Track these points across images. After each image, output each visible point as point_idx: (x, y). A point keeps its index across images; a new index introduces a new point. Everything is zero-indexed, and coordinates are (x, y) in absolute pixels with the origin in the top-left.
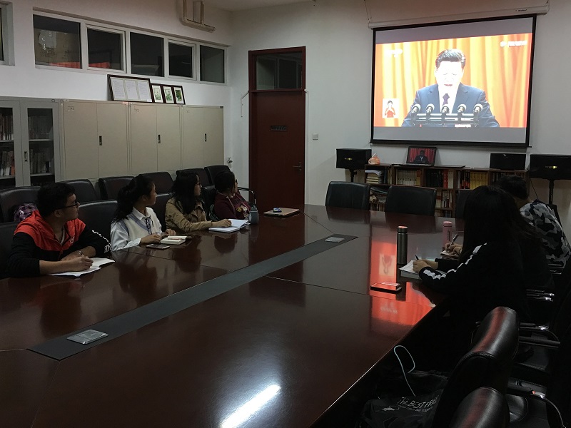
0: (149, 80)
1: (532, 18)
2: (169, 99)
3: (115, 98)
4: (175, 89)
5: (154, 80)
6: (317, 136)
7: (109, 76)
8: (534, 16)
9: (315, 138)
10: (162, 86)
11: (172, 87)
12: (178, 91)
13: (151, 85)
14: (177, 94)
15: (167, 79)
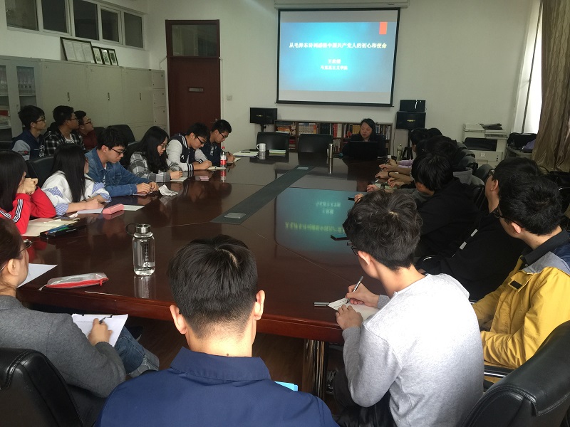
0: (90, 42)
1: (397, 11)
2: (107, 61)
3: (68, 58)
4: (110, 52)
5: (94, 43)
6: (231, 97)
7: (62, 38)
8: (399, 9)
9: (229, 99)
10: (100, 49)
11: (108, 50)
12: (112, 54)
13: (92, 47)
14: (112, 57)
15: (102, 43)
